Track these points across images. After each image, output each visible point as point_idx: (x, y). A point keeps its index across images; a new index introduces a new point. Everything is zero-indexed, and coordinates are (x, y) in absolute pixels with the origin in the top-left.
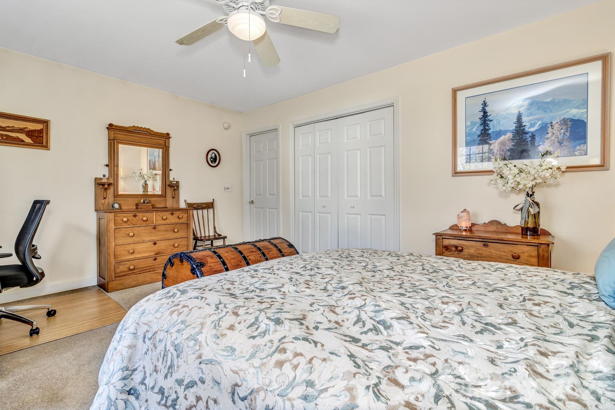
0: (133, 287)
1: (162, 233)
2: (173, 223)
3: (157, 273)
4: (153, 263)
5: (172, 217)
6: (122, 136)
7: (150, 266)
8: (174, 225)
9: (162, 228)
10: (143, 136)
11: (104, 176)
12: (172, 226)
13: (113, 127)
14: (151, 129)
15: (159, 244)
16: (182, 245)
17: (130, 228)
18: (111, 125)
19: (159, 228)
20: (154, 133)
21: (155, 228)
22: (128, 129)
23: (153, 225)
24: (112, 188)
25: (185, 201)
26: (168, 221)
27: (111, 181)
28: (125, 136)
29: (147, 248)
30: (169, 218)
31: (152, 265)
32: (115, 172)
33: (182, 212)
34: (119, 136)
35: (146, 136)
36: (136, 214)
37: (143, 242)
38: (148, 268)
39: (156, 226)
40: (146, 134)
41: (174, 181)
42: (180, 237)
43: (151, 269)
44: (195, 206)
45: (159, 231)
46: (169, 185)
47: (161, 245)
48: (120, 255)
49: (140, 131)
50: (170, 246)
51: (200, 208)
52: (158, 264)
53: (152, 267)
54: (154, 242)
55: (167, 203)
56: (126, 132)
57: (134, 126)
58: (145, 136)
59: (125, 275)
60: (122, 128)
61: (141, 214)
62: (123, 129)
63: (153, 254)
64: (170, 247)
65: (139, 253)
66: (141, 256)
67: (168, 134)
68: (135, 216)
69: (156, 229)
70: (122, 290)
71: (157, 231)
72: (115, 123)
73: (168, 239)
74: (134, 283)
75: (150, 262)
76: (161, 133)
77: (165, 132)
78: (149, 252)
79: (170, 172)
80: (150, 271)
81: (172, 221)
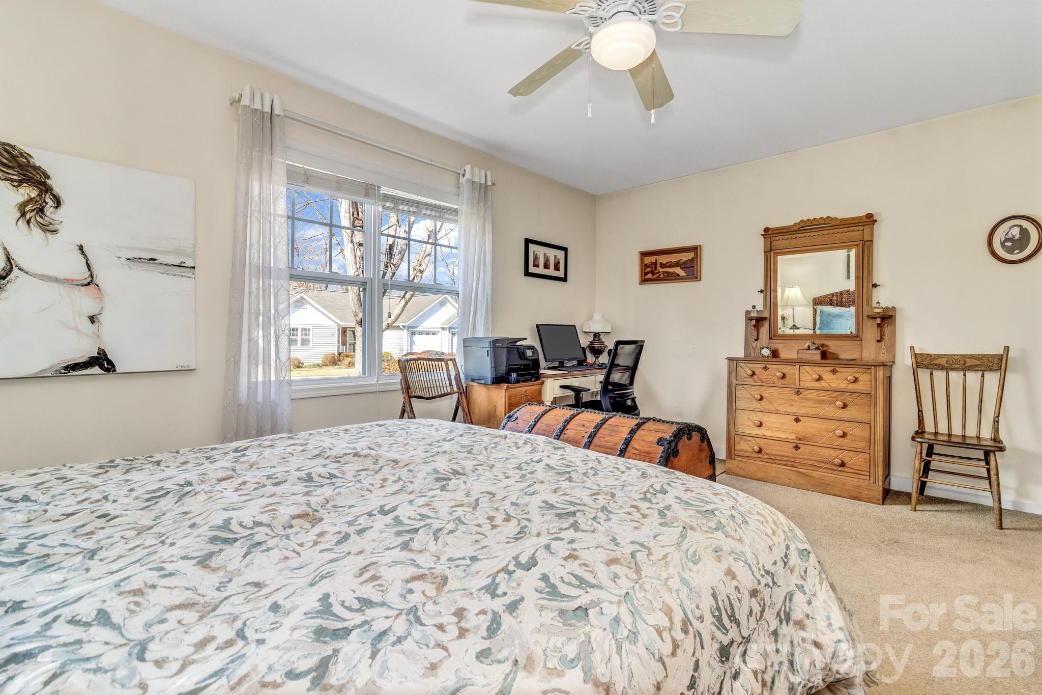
0: (759, 480)
1: (810, 404)
2: (836, 389)
3: (799, 472)
4: (791, 453)
5: (834, 377)
6: (784, 242)
7: (788, 457)
8: (839, 393)
9: (813, 395)
10: (817, 233)
11: (754, 307)
12: (834, 395)
13: (770, 232)
14: (832, 216)
15: (804, 421)
16: (855, 436)
17: (757, 387)
18: (767, 230)
19: (805, 394)
20: (838, 223)
21: (798, 393)
22: (793, 229)
23: (794, 387)
24: (766, 324)
25: (912, 348)
26: (823, 384)
27: (766, 315)
28: (788, 241)
29: (783, 424)
30: (828, 379)
31: (790, 455)
32: (772, 300)
33: (855, 370)
34: (780, 242)
35: (823, 232)
36: (768, 366)
37: (777, 412)
38: (783, 458)
39: (801, 390)
40: (822, 229)
41: (878, 308)
42: (849, 419)
43: (790, 463)
44: (943, 362)
45: (805, 399)
46: (868, 317)
47: (809, 426)
48: (743, 425)
49: (812, 226)
50: (827, 432)
51: (957, 366)
52: (801, 457)
53: (789, 458)
54: (796, 417)
55: (864, 352)
56: (789, 233)
57: (802, 221)
58: (821, 233)
59: (747, 457)
60: (782, 229)
61: (774, 366)
62: (785, 231)
63: (793, 437)
64: (826, 434)
65: (769, 429)
66: (773, 435)
67: (870, 216)
68: (765, 368)
69: (800, 396)
70: (741, 477)
71: (802, 398)
72: (772, 225)
73: (824, 417)
74: (760, 475)
75: (788, 450)
76: (853, 219)
77: (863, 213)
78: (785, 432)
79: (875, 290)
80: (786, 465)
81: (834, 385)
